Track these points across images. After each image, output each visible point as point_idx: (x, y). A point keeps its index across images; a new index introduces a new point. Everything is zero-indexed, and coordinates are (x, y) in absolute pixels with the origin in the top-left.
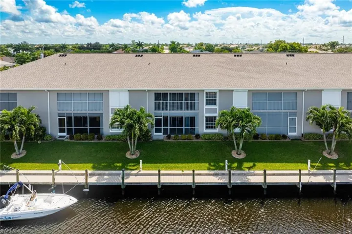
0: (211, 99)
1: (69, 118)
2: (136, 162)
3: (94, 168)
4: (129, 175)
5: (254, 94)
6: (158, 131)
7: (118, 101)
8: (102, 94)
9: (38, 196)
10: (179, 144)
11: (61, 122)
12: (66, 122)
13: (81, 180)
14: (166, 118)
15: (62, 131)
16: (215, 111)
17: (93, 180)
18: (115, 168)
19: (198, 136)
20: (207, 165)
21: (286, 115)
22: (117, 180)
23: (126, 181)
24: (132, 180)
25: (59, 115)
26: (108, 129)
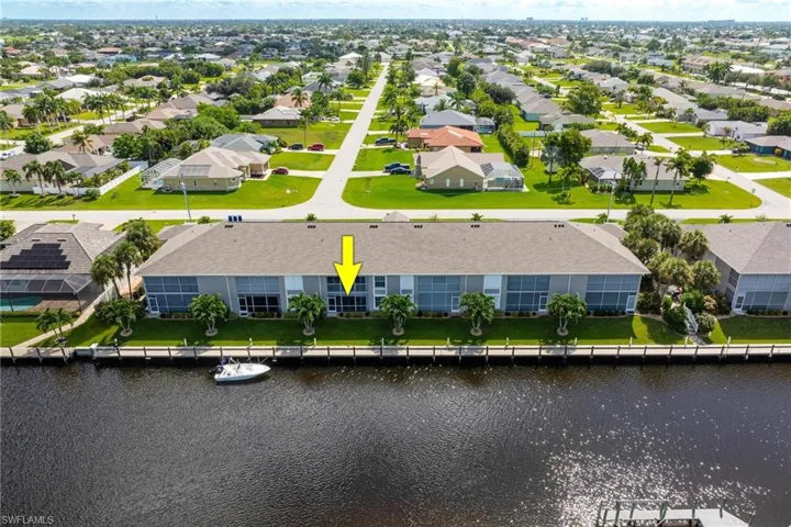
0: (380, 282)
1: (249, 299)
2: (311, 338)
3: (278, 344)
4: (306, 350)
5: (419, 278)
6: (332, 308)
7: (293, 285)
8: (278, 280)
9: (242, 365)
10: (350, 322)
11: (242, 302)
12: (245, 301)
13: (270, 353)
14: (338, 298)
15: (243, 309)
16: (383, 292)
17: (278, 354)
18: (294, 344)
19: (367, 314)
20: (369, 342)
21: (449, 295)
22: (297, 354)
23: (304, 354)
24: (309, 353)
25: (239, 296)
26: (285, 306)
